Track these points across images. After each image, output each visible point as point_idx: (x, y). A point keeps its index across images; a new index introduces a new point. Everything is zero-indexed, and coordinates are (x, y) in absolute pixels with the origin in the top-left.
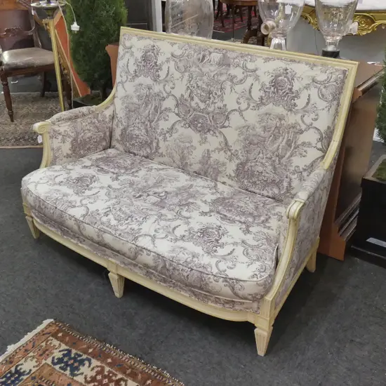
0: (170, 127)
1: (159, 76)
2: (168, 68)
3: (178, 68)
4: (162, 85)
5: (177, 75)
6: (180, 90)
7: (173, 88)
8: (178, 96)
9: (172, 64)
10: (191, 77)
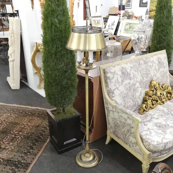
0: (140, 93)
1: (131, 77)
2: (132, 73)
3: (135, 71)
4: (133, 80)
5: (136, 73)
6: (139, 78)
7: (137, 79)
8: (139, 81)
9: (133, 70)
10: (140, 72)
